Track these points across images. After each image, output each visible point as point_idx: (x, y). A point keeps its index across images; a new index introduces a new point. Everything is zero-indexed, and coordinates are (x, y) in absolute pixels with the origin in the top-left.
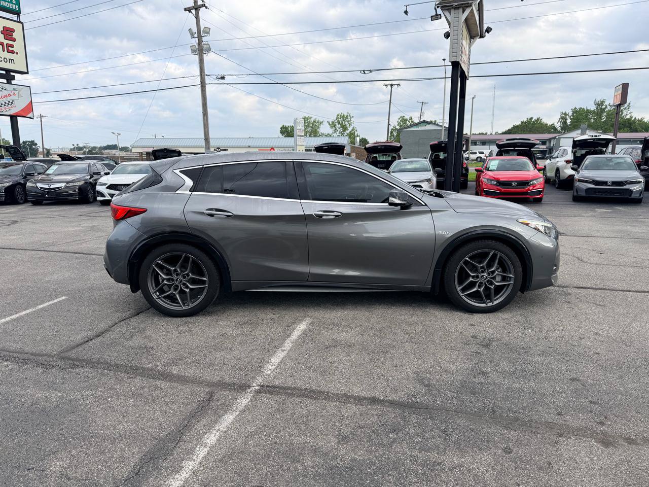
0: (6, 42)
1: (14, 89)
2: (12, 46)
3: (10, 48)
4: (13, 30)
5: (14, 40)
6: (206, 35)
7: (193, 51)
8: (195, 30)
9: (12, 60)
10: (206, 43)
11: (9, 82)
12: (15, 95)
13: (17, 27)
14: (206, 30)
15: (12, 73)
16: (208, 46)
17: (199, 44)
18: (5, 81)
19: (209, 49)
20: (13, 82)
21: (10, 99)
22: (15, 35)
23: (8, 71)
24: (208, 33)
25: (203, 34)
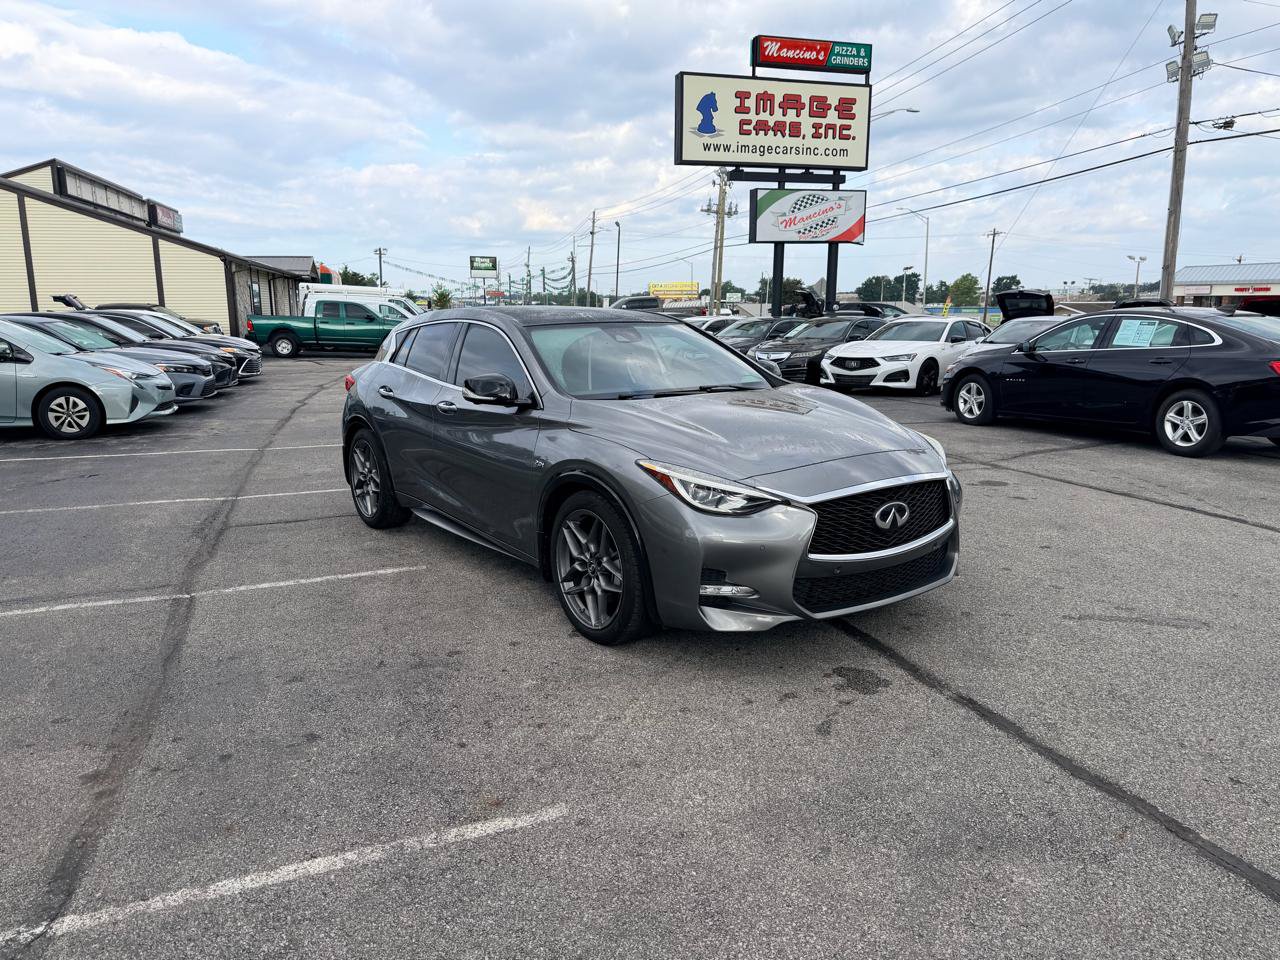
0: (839, 122)
1: (840, 199)
2: (848, 128)
3: (845, 132)
4: (853, 101)
5: (852, 117)
6: (1204, 31)
7: (1171, 75)
8: (1181, 27)
9: (844, 151)
10: (1205, 49)
11: (836, 188)
12: (840, 207)
13: (860, 94)
14: (1205, 20)
15: (842, 173)
16: (1203, 56)
17: (1184, 58)
18: (829, 186)
19: (1207, 63)
20: (842, 187)
21: (831, 215)
22: (856, 109)
23: (837, 169)
24: (1212, 26)
25: (1198, 32)
